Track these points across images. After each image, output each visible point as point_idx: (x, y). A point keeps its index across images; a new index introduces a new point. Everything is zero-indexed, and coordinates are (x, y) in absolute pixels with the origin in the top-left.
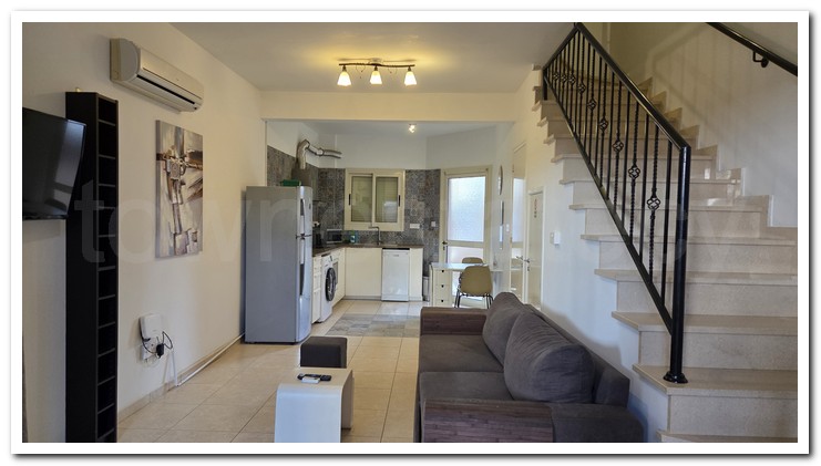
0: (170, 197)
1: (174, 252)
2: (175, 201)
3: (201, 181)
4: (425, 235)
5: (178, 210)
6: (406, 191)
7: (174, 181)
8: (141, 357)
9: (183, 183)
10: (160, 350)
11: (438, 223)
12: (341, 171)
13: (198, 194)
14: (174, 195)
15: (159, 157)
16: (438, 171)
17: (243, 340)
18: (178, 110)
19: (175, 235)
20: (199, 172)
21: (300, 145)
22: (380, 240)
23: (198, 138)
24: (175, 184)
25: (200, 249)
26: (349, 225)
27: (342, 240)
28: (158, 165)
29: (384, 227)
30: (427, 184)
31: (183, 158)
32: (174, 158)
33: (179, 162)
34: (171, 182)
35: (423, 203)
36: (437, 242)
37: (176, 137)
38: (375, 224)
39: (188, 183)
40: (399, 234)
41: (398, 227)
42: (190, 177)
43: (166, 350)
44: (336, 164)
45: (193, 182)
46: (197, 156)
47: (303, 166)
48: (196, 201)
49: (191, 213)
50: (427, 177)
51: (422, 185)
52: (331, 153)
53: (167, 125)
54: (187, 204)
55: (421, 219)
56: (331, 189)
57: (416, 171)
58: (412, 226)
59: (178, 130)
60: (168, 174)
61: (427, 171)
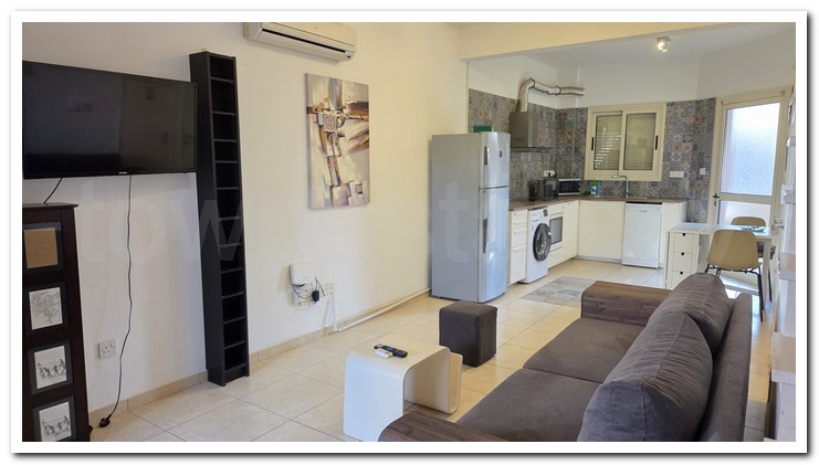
0: (323, 149)
1: (331, 203)
2: (330, 153)
3: (367, 132)
4: (692, 185)
5: (335, 163)
6: (667, 130)
7: (329, 134)
8: (293, 301)
9: (340, 136)
10: (315, 296)
11: (708, 169)
12: (583, 111)
13: (363, 142)
14: (329, 147)
15: (309, 110)
16: (713, 100)
17: (430, 293)
18: (336, 61)
19: (332, 187)
20: (363, 124)
21: (523, 85)
22: (628, 193)
23: (363, 88)
24: (329, 137)
25: (366, 201)
26: (590, 174)
27: (572, 189)
28: (308, 118)
29: (633, 176)
30: (697, 119)
31: (341, 110)
32: (329, 110)
33: (335, 114)
34: (325, 135)
35: (690, 145)
36: (706, 195)
37: (331, 89)
38: (622, 171)
39: (348, 136)
40: (654, 184)
41: (655, 175)
42: (351, 129)
43: (321, 294)
44: (577, 103)
45: (354, 134)
46: (362, 107)
47: (524, 109)
48: (361, 153)
49: (354, 165)
50: (698, 109)
51: (690, 120)
52: (573, 91)
53: (317, 78)
54: (348, 157)
55: (687, 165)
56: (570, 133)
57: (682, 103)
58: (673, 174)
59: (333, 82)
60: (321, 127)
61: (697, 102)
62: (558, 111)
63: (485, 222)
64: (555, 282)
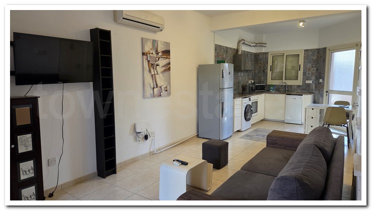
0: (150, 71)
1: (153, 96)
2: (153, 73)
3: (169, 64)
4: (316, 87)
5: (155, 77)
6: (304, 62)
7: (152, 64)
8: (136, 140)
9: (157, 65)
10: (146, 137)
11: (323, 80)
12: (267, 54)
13: (167, 68)
14: (152, 70)
15: (143, 54)
16: (325, 48)
17: (198, 136)
18: (155, 32)
19: (153, 88)
20: (167, 60)
21: (239, 42)
22: (287, 90)
23: (168, 44)
24: (152, 66)
25: (169, 94)
26: (270, 82)
27: (262, 88)
28: (143, 58)
29: (289, 83)
30: (318, 57)
31: (157, 54)
32: (152, 54)
33: (155, 56)
34: (150, 65)
35: (315, 69)
36: (323, 91)
37: (153, 44)
38: (284, 81)
39: (161, 65)
40: (299, 86)
41: (299, 82)
42: (162, 62)
43: (149, 136)
44: (264, 50)
45: (164, 64)
46: (167, 53)
47: (240, 53)
48: (166, 73)
49: (163, 79)
50: (318, 53)
51: (315, 58)
52: (261, 44)
53: (147, 39)
54: (161, 75)
55: (314, 78)
56: (260, 64)
57: (311, 50)
58: (308, 82)
59: (154, 41)
60: (148, 61)
61: (318, 49)
62: (255, 54)
63: (223, 103)
64: (255, 131)
